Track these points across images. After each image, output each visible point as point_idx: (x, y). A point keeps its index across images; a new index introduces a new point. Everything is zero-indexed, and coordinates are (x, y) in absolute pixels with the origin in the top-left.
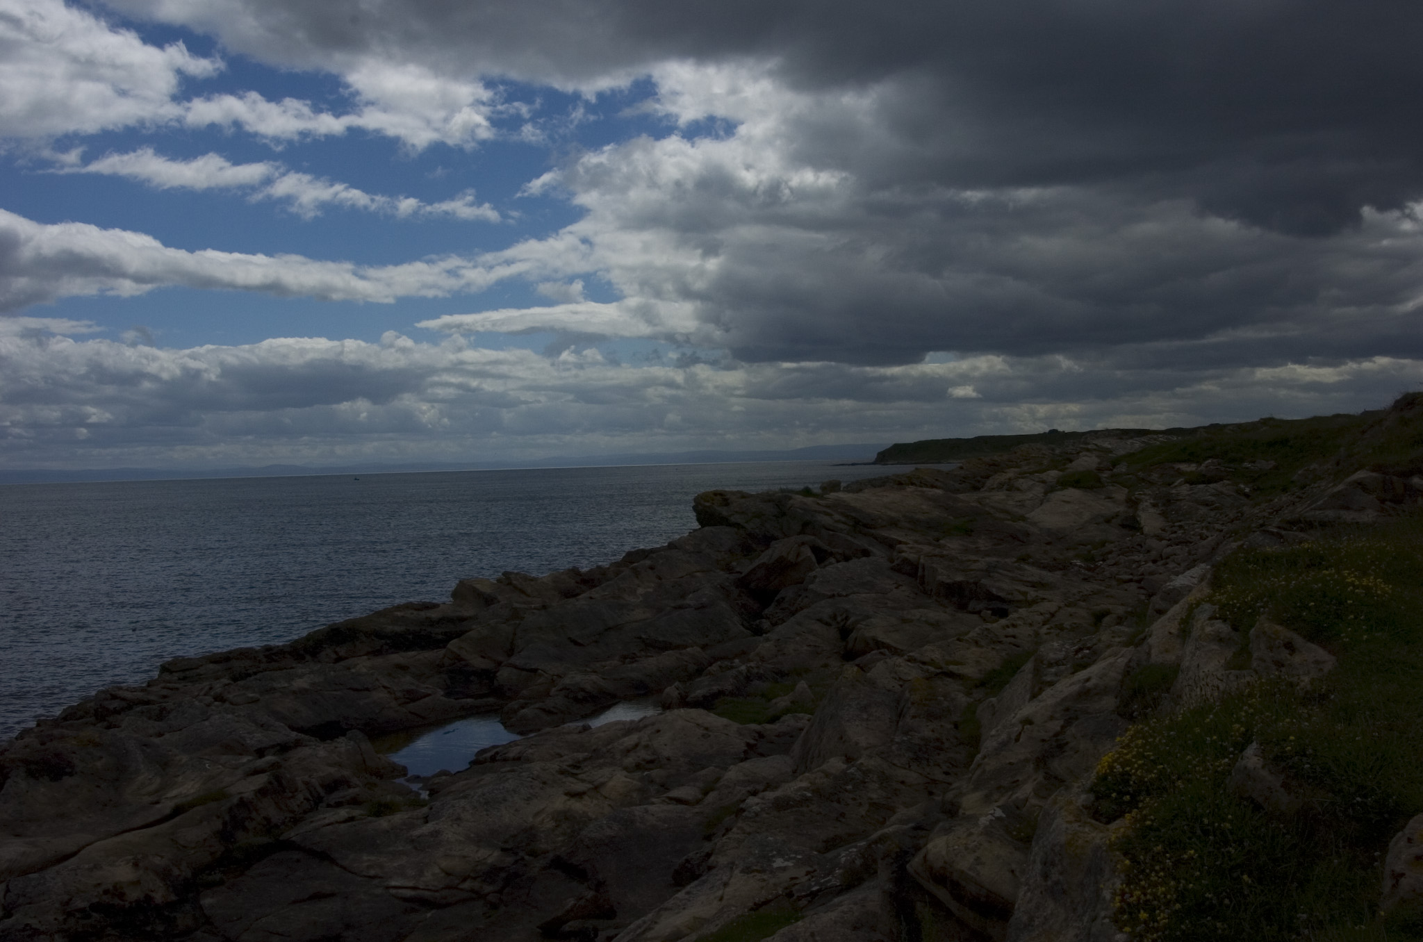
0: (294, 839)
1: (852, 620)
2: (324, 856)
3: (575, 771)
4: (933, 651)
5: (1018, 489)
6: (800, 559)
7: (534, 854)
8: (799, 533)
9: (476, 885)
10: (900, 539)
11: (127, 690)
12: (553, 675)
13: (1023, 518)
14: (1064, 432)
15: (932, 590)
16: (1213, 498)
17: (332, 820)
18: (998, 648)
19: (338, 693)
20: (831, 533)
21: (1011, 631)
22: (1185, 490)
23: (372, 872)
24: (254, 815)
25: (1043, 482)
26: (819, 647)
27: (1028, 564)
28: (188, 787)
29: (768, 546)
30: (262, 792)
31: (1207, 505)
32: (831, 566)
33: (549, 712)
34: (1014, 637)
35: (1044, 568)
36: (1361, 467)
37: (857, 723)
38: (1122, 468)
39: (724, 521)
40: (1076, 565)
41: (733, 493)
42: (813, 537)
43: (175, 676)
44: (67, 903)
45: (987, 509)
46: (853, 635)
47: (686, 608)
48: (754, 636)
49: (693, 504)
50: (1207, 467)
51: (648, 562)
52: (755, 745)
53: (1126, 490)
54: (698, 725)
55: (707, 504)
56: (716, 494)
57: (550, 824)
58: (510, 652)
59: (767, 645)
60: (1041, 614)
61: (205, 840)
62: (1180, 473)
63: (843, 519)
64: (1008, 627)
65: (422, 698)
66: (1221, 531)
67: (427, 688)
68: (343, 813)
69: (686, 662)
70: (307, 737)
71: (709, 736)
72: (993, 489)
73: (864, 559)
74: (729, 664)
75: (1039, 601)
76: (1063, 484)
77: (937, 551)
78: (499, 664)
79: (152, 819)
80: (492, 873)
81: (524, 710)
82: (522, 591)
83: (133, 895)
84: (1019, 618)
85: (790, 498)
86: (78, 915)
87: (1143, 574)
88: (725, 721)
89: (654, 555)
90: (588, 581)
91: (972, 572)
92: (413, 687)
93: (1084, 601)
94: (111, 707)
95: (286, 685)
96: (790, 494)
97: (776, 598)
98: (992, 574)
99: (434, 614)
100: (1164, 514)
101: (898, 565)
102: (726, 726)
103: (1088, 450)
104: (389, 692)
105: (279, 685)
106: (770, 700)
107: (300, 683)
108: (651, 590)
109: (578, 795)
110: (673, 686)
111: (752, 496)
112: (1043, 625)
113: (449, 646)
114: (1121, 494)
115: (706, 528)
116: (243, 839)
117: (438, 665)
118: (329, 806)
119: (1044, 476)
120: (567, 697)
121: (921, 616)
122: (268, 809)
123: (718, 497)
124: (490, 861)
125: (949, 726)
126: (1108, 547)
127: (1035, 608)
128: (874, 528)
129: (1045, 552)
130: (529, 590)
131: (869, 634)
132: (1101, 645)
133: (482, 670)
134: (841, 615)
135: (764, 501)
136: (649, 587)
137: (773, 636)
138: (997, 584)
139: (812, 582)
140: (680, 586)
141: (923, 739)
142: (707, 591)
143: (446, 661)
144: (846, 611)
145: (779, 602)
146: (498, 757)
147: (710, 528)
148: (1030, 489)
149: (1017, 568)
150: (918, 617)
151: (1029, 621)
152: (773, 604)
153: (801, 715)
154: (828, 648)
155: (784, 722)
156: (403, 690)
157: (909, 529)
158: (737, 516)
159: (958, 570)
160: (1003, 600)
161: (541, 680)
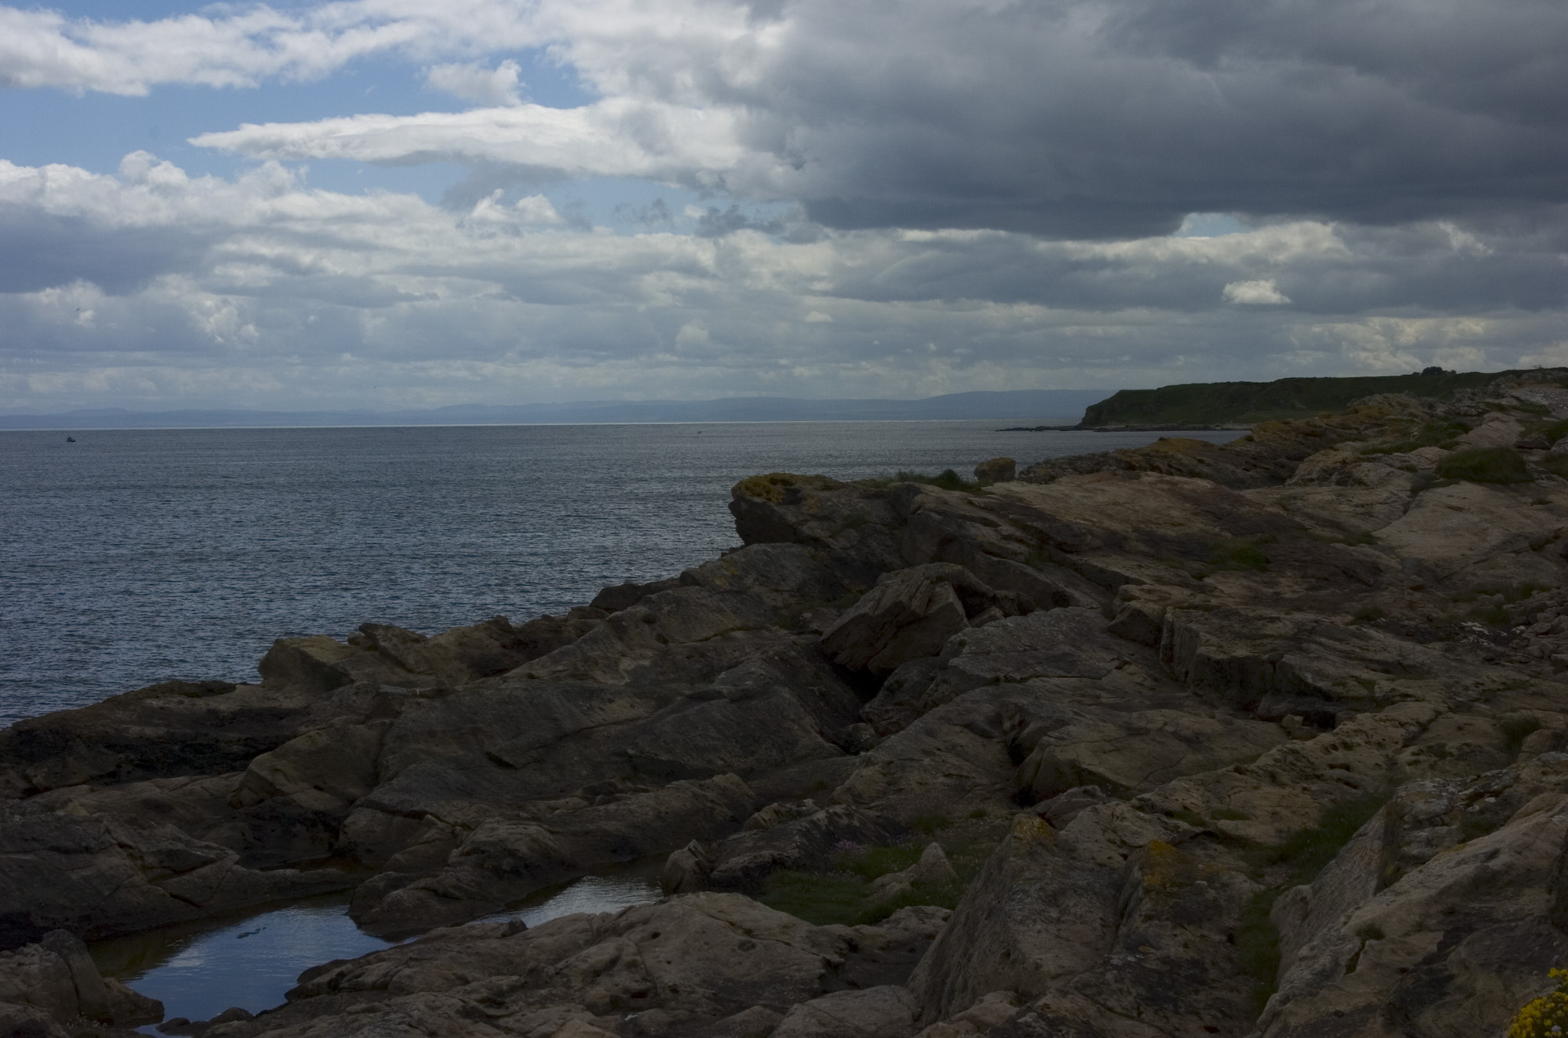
1: (1032, 726)
3: (492, 1012)
4: (1188, 790)
5: (1360, 482)
6: (934, 608)
8: (937, 558)
10: (1127, 574)
12: (456, 824)
13: (1369, 539)
14: (1454, 372)
15: (1187, 673)
18: (1314, 788)
19: (30, 857)
20: (996, 559)
21: (1340, 756)
25: (1411, 469)
26: (967, 777)
27: (1377, 626)
29: (872, 583)
32: (993, 623)
33: (444, 896)
34: (1347, 768)
35: (1410, 635)
37: (1038, 927)
39: (791, 534)
40: (1474, 632)
41: (807, 480)
42: (959, 567)
45: (1298, 519)
46: (1034, 756)
47: (713, 698)
48: (842, 755)
49: (731, 500)
51: (641, 609)
52: (843, 964)
54: (732, 924)
55: (758, 500)
56: (774, 480)
58: (374, 779)
59: (867, 772)
60: (1402, 725)
63: (1019, 534)
64: (1335, 747)
65: (194, 868)
67: (207, 847)
69: (712, 801)
71: (754, 946)
72: (1312, 480)
73: (1057, 610)
74: (794, 808)
75: (1397, 698)
76: (1451, 473)
77: (1199, 599)
78: (351, 802)
81: (396, 892)
82: (401, 664)
84: (1356, 731)
85: (917, 491)
88: (784, 917)
89: (654, 596)
90: (525, 643)
91: (1265, 641)
92: (180, 846)
93: (1487, 701)
96: (917, 485)
97: (886, 683)
98: (1305, 645)
99: (223, 705)
101: (1122, 623)
102: (786, 927)
103: (1501, 408)
104: (131, 856)
106: (871, 879)
108: (646, 663)
110: (687, 848)
111: (844, 486)
112: (1405, 746)
113: (253, 765)
115: (755, 547)
117: (230, 804)
119: (1412, 457)
120: (480, 866)
121: (1166, 724)
123: (779, 487)
125: (1217, 938)
126: (1538, 597)
127: (1389, 712)
128: (1078, 552)
129: (1411, 605)
130: (411, 660)
131: (1063, 755)
132: (1520, 789)
133: (316, 813)
134: (1011, 718)
135: (868, 496)
136: (643, 657)
137: (879, 755)
138: (1316, 665)
139: (956, 653)
140: (703, 655)
141: (1166, 960)
142: (755, 667)
143: (246, 795)
144: (1021, 709)
145: (891, 691)
146: (344, 984)
147: (763, 546)
148: (1383, 482)
149: (1354, 635)
150: (1159, 725)
151: (1376, 738)
152: (881, 694)
153: (931, 909)
154: (985, 781)
155: (898, 921)
156: (160, 852)
157: (1146, 555)
158: (814, 524)
159: (1238, 636)
160: (1327, 697)
161: (430, 834)
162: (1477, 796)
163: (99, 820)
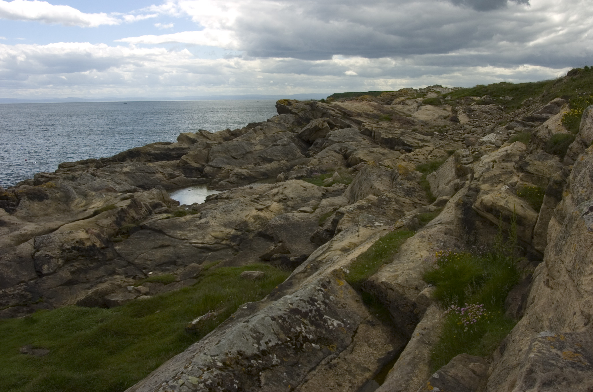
0: (146, 225)
1: (349, 151)
2: (160, 232)
3: (257, 201)
5: (407, 104)
6: (324, 127)
7: (249, 231)
8: (322, 117)
9: (228, 242)
10: (363, 121)
11: (47, 174)
12: (229, 169)
13: (410, 116)
15: (378, 141)
16: (489, 110)
17: (161, 217)
18: (412, 162)
19: (142, 174)
20: (335, 118)
21: (416, 156)
22: (476, 107)
23: (183, 238)
24: (128, 215)
25: (417, 102)
26: (336, 161)
27: (417, 132)
28: (98, 204)
29: (309, 122)
30: (129, 206)
31: (486, 113)
32: (336, 130)
33: (231, 183)
34: (418, 159)
35: (423, 134)
36: (557, 97)
37: (377, 182)
38: (449, 98)
39: (290, 112)
40: (436, 134)
41: (293, 101)
42: (328, 119)
43: (66, 169)
44: (62, 246)
45: (396, 111)
46: (351, 156)
47: (278, 145)
48: (308, 157)
49: (276, 105)
50: (484, 98)
51: (259, 127)
52: (325, 194)
53: (451, 107)
54: (301, 186)
55: (281, 105)
56: (285, 100)
57: (253, 220)
58: (208, 161)
59: (315, 160)
60: (427, 151)
61: (111, 224)
62: (474, 101)
63: (339, 112)
64: (415, 155)
65: (176, 177)
66: (495, 122)
67: (178, 173)
68: (164, 215)
69: (282, 165)
70: (138, 188)
71: (307, 190)
72: (396, 104)
73: (349, 128)
74: (302, 167)
75: (425, 146)
76: (426, 103)
77: (379, 126)
78: (203, 166)
79: (86, 216)
80: (233, 238)
81: (221, 182)
82: (208, 138)
83: (88, 244)
84: (419, 152)
85: (317, 103)
86: (67, 251)
87: (464, 138)
88: (312, 185)
89: (261, 125)
90: (235, 134)
91: (395, 134)
92: (172, 173)
93: (442, 147)
94: (42, 180)
95: (121, 170)
97: (314, 143)
98: (403, 135)
99: (171, 147)
100: (468, 116)
101: (363, 131)
103: (431, 92)
104: (163, 174)
105: (118, 170)
106: (323, 180)
107: (126, 169)
108: (262, 138)
109: (261, 210)
110: (281, 174)
111: (300, 102)
112: (429, 155)
113: (182, 158)
114: (449, 108)
115: (282, 114)
116: (125, 224)
117: (178, 166)
118: (156, 213)
119: (417, 100)
120: (237, 177)
122: (133, 213)
123: (287, 102)
124: (232, 233)
125: (416, 183)
126: (448, 128)
127: (423, 149)
128: (352, 116)
129: (422, 129)
130: (210, 138)
131: (357, 156)
132: (482, 151)
133: (197, 168)
134: (344, 149)
135: (305, 104)
136: (261, 137)
137: (317, 157)
138: (407, 139)
139: (329, 136)
140: (274, 137)
141: (407, 187)
142: (286, 140)
143: (181, 164)
144: (346, 148)
145: (315, 145)
146: (218, 198)
147: (284, 114)
148: (412, 104)
149: (413, 134)
150: (376, 151)
151: (423, 153)
152: (313, 146)
153: (340, 184)
154: (340, 162)
155: (334, 186)
156: (168, 174)
157: (366, 117)
158: (295, 110)
159: (389, 133)
160: (409, 146)
161: (223, 172)
162: (473, 152)
163: (155, 167)
